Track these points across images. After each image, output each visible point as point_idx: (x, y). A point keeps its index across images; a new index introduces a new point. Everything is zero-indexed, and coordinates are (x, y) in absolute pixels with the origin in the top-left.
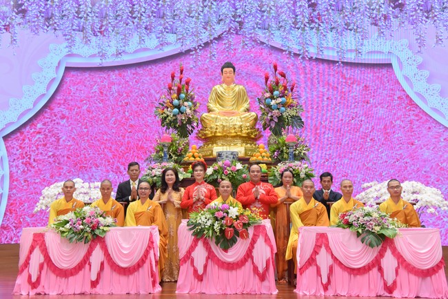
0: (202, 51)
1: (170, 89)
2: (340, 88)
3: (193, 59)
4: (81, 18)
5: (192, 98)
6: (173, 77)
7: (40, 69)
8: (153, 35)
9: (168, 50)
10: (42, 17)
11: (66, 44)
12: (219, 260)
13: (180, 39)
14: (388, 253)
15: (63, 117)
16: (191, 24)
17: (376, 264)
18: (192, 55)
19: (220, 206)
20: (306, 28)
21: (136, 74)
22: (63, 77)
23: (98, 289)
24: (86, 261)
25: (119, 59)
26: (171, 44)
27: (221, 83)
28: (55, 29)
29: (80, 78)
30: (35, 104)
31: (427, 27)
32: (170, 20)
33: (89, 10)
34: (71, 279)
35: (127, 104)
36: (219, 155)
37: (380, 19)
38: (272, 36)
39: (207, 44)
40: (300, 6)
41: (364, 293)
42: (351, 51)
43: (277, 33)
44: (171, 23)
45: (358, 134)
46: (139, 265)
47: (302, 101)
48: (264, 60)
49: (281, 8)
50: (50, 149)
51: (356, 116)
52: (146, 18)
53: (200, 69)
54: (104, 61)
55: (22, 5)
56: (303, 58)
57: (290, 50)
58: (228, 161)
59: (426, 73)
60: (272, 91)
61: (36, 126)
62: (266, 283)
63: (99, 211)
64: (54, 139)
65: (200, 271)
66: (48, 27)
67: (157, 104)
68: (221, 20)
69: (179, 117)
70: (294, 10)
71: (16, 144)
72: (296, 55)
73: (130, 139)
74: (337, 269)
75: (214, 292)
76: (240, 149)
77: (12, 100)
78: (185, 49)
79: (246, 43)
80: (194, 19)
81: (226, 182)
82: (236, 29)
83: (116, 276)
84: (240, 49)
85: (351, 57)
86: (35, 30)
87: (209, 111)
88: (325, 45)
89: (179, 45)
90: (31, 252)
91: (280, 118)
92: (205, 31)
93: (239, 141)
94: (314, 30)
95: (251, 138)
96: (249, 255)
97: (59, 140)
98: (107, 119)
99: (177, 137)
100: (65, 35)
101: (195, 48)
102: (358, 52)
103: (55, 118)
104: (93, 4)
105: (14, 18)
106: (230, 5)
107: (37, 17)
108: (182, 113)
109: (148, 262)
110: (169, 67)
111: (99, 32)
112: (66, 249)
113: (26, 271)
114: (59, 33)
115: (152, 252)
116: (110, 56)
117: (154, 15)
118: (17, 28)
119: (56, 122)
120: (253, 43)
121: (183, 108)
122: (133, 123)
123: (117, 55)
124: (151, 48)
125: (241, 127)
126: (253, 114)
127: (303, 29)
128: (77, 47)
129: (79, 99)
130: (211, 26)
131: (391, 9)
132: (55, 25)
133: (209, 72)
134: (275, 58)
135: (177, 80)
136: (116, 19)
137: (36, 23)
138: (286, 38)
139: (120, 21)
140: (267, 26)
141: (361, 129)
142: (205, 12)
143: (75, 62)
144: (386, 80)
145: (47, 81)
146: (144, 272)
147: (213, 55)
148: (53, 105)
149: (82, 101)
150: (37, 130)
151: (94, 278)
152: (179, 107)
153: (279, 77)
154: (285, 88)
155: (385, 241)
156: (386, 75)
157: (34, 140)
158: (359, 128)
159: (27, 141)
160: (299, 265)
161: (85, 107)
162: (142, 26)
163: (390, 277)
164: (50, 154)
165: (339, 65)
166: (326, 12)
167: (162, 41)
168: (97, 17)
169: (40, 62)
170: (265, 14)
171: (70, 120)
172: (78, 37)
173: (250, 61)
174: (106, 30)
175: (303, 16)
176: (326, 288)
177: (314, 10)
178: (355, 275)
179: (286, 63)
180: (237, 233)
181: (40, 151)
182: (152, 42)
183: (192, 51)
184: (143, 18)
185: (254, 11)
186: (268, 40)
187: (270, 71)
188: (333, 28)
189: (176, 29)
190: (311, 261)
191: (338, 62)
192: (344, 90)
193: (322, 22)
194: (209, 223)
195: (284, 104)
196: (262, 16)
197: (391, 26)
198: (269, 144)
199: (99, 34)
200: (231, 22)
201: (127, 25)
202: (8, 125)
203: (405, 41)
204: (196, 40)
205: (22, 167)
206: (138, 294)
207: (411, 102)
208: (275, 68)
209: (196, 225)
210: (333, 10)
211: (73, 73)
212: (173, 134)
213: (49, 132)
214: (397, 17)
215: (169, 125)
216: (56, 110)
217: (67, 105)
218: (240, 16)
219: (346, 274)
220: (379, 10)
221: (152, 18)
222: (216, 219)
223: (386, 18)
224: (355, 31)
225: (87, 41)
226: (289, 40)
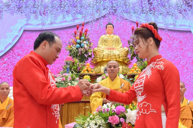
0: (95, 22)
1: (75, 34)
2: (168, 42)
3: (90, 26)
4: (35, 7)
6: (78, 28)
7: (11, 31)
8: (70, 15)
9: (77, 22)
10: (17, 7)
11: (26, 19)
13: (84, 17)
15: (18, 55)
16: (90, 10)
18: (90, 24)
20: (148, 13)
22: (22, 35)
25: (51, 26)
26: (79, 19)
28: (22, 13)
29: (30, 35)
30: (5, 48)
32: (79, 8)
33: (40, 4)
37: (183, 11)
38: (131, 16)
39: (98, 19)
40: (144, 4)
42: (171, 24)
43: (134, 15)
44: (80, 10)
45: (179, 65)
48: (128, 27)
49: (135, 4)
50: (9, 72)
51: (177, 56)
52: (67, 7)
53: (94, 31)
54: (43, 27)
57: (141, 23)
61: (4, 59)
64: (12, 66)
66: (18, 12)
68: (105, 8)
69: (80, 50)
70: (142, 5)
73: (53, 67)
78: (86, 21)
79: (118, 19)
80: (91, 8)
82: (113, 13)
85: (171, 27)
86: (12, 13)
88: (158, 21)
89: (83, 20)
92: (97, 13)
94: (152, 14)
100: (26, 15)
101: (91, 21)
102: (174, 25)
103: (14, 55)
104: (42, 2)
105: (4, 8)
106: (110, 2)
107: (15, 7)
108: (82, 47)
111: (43, 13)
114: (23, 14)
116: (47, 25)
117: (71, 6)
119: (14, 58)
120: (122, 19)
123: (51, 24)
124: (69, 20)
126: (126, 48)
127: (147, 14)
128: (31, 21)
129: (28, 45)
130: (100, 11)
131: (186, 7)
132: (22, 11)
133: (99, 33)
136: (52, 8)
137: (13, 10)
138: (138, 17)
139: (54, 9)
140: (128, 12)
141: (181, 63)
142: (97, 5)
143: (29, 28)
144: (190, 38)
145: (14, 37)
147: (101, 25)
148: (14, 49)
149: (30, 47)
150: (4, 62)
152: (80, 44)
156: (189, 36)
157: (2, 67)
158: (180, 62)
161: (31, 50)
162: (65, 11)
164: (9, 74)
165: (166, 31)
166: (157, 7)
167: (75, 17)
168: (43, 7)
169: (12, 28)
170: (127, 6)
171: (22, 56)
172: (32, 16)
173: (121, 27)
174: (47, 12)
175: (146, 8)
177: (151, 6)
181: (4, 73)
182: (69, 18)
183: (90, 22)
184: (66, 7)
185: (122, 5)
186: (129, 18)
188: (161, 14)
189: (82, 12)
191: (165, 29)
192: (170, 43)
193: (156, 11)
196: (126, 7)
197: (188, 14)
199: (43, 14)
200: (110, 10)
201: (57, 10)
204: (92, 17)
210: (160, 6)
211: (27, 33)
213: (10, 63)
214: (190, 10)
216: (16, 51)
217: (22, 49)
218: (115, 7)
220: (181, 7)
221: (70, 7)
223: (185, 10)
224: (172, 15)
225: (36, 18)
226: (140, 18)
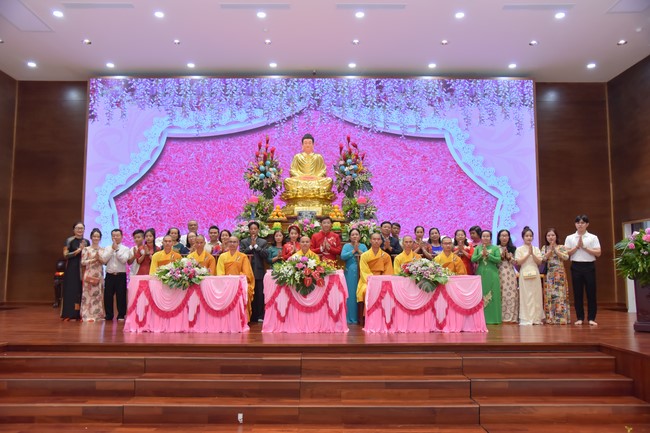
0: (286, 124)
1: (257, 156)
2: (403, 158)
3: (277, 131)
4: (181, 95)
5: (277, 165)
6: (260, 146)
7: (146, 139)
8: (243, 110)
9: (256, 123)
10: (148, 94)
11: (168, 117)
12: (298, 304)
13: (266, 114)
14: (441, 297)
15: (165, 181)
16: (276, 101)
17: (431, 306)
18: (277, 127)
19: (300, 258)
20: (375, 106)
21: (228, 143)
22: (165, 146)
23: (195, 329)
24: (184, 304)
25: (213, 131)
26: (258, 117)
27: (301, 152)
28: (159, 105)
29: (179, 146)
30: (141, 169)
31: (472, 109)
32: (257, 97)
33: (188, 89)
34: (172, 319)
35: (220, 169)
36: (300, 214)
37: (435, 101)
38: (346, 113)
39: (289, 118)
40: (370, 88)
41: (420, 330)
42: (411, 126)
43: (350, 110)
44: (259, 100)
45: (417, 197)
46: (230, 309)
47: (371, 168)
48: (339, 132)
49: (353, 89)
50: (153, 208)
51: (416, 182)
52: (237, 95)
53: (283, 139)
54: (200, 132)
55: (131, 84)
56: (372, 132)
57: (361, 124)
58: (307, 220)
59: (472, 147)
60: (345, 160)
61: (141, 188)
62: (339, 323)
63: (195, 262)
64: (156, 199)
65: (283, 314)
66: (153, 103)
67: (246, 169)
68: (302, 98)
69: (265, 181)
70: (364, 91)
71: (125, 203)
72: (366, 129)
73: (222, 200)
74: (399, 311)
75: (294, 331)
76: (318, 209)
77: (121, 166)
78: (270, 122)
79: (324, 117)
80: (278, 97)
81: (306, 238)
82: (314, 106)
83: (210, 318)
84: (318, 123)
85: (412, 132)
86: (142, 106)
87: (291, 176)
88: (391, 121)
89: (266, 119)
90: (137, 296)
91: (353, 183)
92: (288, 107)
93: (317, 203)
94: (381, 108)
95: (327, 200)
96: (325, 300)
97: (161, 200)
98: (202, 183)
99: (263, 198)
100: (167, 110)
101: (279, 121)
102: (418, 128)
103: (157, 181)
104: (192, 85)
105: (124, 95)
106: (310, 86)
107: (144, 94)
108: (268, 178)
109: (237, 305)
110: (257, 138)
111: (196, 107)
112: (168, 294)
113: (134, 312)
114: (162, 108)
115: (241, 297)
116: (205, 128)
117: (244, 92)
118: (127, 104)
119: (158, 185)
120: (330, 118)
121: (268, 173)
122: (225, 186)
123: (211, 127)
124: (241, 120)
125: (318, 190)
126: (329, 178)
127: (372, 107)
128: (177, 120)
129: (178, 165)
130: (294, 103)
131: (444, 93)
132: (159, 101)
133: (291, 143)
134: (348, 130)
135: (263, 149)
136: (211, 96)
137: (143, 100)
138: (357, 114)
139: (215, 98)
140: (341, 104)
141: (420, 193)
142: (289, 90)
143: (175, 133)
144: (440, 152)
145: (151, 150)
146: (235, 313)
147: (295, 128)
148: (155, 171)
149: (181, 166)
150: (143, 192)
151: (191, 319)
152: (265, 172)
153: (352, 147)
154: (357, 157)
155: (438, 287)
156: (440, 148)
157: (140, 200)
159: (134, 201)
160: (367, 308)
161: (183, 172)
162: (233, 102)
163: (441, 316)
164: (154, 212)
165: (402, 138)
166: (391, 94)
167: (251, 114)
168: (194, 94)
169: (145, 133)
170: (340, 93)
171: (170, 183)
172: (178, 112)
173: (327, 133)
174: (203, 105)
175: (372, 96)
176: (389, 326)
177: (381, 92)
178: (413, 315)
179: (357, 136)
180: (314, 281)
181: (145, 210)
182: (242, 116)
183: (277, 124)
184: (234, 95)
185: (330, 90)
186: (342, 116)
187: (344, 142)
188: (397, 107)
189: (263, 105)
190: (378, 304)
191: (401, 135)
192: (406, 159)
193: (388, 102)
194: (290, 273)
195: (356, 171)
196: (338, 95)
197: (444, 107)
198: (343, 205)
199: (196, 109)
200: (310, 100)
201: (221, 101)
202: (118, 187)
203: (455, 120)
204: (280, 114)
205: (129, 223)
206: (229, 333)
207: (460, 171)
208: (349, 139)
209: (279, 274)
210: (396, 92)
211: (173, 142)
212: (260, 196)
213: (153, 193)
214: (449, 100)
215: (256, 187)
216: (159, 174)
217: (168, 170)
218: (318, 95)
219: (406, 315)
220: (434, 94)
221: (242, 95)
222: (297, 270)
223: (440, 100)
224: (416, 110)
225: (185, 115)
226: (360, 116)
